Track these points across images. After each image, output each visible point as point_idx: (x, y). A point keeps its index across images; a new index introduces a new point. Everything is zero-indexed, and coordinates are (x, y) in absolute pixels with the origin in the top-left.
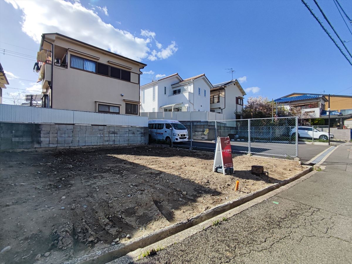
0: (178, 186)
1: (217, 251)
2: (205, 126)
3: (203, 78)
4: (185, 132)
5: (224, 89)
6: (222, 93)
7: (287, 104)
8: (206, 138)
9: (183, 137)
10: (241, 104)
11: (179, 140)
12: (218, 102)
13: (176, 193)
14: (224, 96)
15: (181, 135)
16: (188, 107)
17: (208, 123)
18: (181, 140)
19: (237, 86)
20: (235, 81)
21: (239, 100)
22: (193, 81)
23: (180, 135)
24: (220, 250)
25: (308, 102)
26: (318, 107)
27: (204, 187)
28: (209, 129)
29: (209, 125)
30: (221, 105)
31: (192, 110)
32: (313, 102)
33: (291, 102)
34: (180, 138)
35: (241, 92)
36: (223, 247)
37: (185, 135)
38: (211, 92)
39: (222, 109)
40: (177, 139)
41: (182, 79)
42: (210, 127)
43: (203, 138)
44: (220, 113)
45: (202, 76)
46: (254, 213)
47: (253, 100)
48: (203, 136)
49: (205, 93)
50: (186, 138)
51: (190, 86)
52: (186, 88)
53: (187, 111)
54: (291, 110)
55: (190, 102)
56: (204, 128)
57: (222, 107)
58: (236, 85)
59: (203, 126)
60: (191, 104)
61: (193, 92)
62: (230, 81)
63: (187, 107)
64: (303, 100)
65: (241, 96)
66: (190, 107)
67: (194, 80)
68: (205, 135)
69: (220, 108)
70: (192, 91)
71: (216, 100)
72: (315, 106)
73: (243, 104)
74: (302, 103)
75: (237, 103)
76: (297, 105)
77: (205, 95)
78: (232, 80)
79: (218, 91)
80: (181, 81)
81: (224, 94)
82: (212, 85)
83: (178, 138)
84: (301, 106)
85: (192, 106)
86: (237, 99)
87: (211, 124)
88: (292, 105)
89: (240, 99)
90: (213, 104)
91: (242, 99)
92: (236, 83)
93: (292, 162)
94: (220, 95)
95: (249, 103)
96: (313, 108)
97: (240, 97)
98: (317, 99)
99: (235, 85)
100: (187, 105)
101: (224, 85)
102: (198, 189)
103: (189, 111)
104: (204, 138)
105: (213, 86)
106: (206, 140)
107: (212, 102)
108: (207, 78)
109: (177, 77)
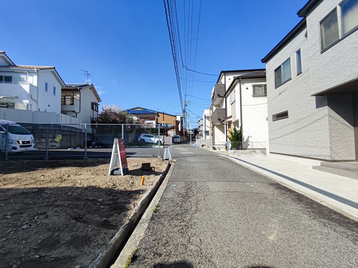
0: (87, 196)
1: (176, 226)
2: (56, 131)
3: (52, 72)
4: (29, 138)
5: (79, 90)
6: (76, 95)
7: (135, 115)
8: (58, 145)
9: (26, 144)
10: (96, 110)
11: (19, 149)
12: (71, 104)
13: (90, 203)
14: (79, 99)
15: (23, 142)
16: (28, 104)
17: (60, 127)
18: (23, 149)
19: (93, 91)
20: (90, 85)
21: (94, 106)
22: (37, 71)
23: (21, 142)
24: (176, 224)
25: (148, 116)
26: (154, 120)
27: (114, 190)
28: (63, 135)
29: (62, 130)
30: (76, 108)
31: (34, 109)
32: (152, 116)
33: (138, 114)
34: (21, 146)
35: (97, 98)
36: (176, 222)
37: (30, 141)
38: (63, 91)
39: (76, 113)
40: (15, 148)
41: (13, 63)
42: (64, 133)
43: (52, 146)
44: (74, 117)
45: (51, 68)
46: (170, 195)
47: (108, 108)
48: (53, 144)
49: (54, 91)
50: (31, 146)
51: (32, 77)
52: (23, 78)
53: (26, 110)
54: (138, 120)
55: (31, 98)
56: (55, 133)
57: (77, 110)
58: (92, 89)
59: (53, 131)
60: (33, 101)
61: (37, 85)
62: (85, 84)
63: (26, 104)
64: (145, 114)
65: (96, 101)
66: (31, 105)
67: (39, 70)
68: (56, 142)
69: (74, 111)
70: (35, 84)
71: (68, 102)
72: (153, 119)
73: (98, 110)
74: (145, 116)
75: (92, 108)
76: (142, 117)
77: (54, 93)
78: (88, 84)
79: (72, 91)
80: (11, 66)
81: (79, 97)
82: (64, 83)
83: (17, 146)
84: (144, 118)
85: (34, 103)
86: (93, 104)
87: (64, 129)
88: (138, 116)
89: (96, 105)
90: (65, 106)
91: (97, 105)
92: (92, 88)
93: (157, 159)
94: (75, 97)
95: (104, 110)
96: (151, 120)
97: (95, 103)
98: (154, 114)
99: (90, 89)
100: (26, 102)
101: (79, 87)
102: (110, 193)
103: (29, 109)
104: (54, 146)
105: (65, 85)
106: (58, 148)
107: (64, 103)
108: (58, 73)
109: (3, 57)
